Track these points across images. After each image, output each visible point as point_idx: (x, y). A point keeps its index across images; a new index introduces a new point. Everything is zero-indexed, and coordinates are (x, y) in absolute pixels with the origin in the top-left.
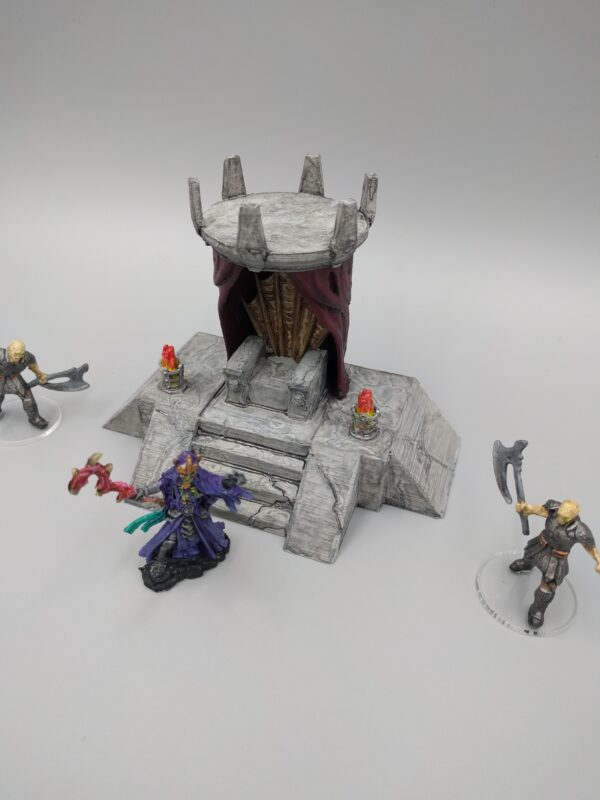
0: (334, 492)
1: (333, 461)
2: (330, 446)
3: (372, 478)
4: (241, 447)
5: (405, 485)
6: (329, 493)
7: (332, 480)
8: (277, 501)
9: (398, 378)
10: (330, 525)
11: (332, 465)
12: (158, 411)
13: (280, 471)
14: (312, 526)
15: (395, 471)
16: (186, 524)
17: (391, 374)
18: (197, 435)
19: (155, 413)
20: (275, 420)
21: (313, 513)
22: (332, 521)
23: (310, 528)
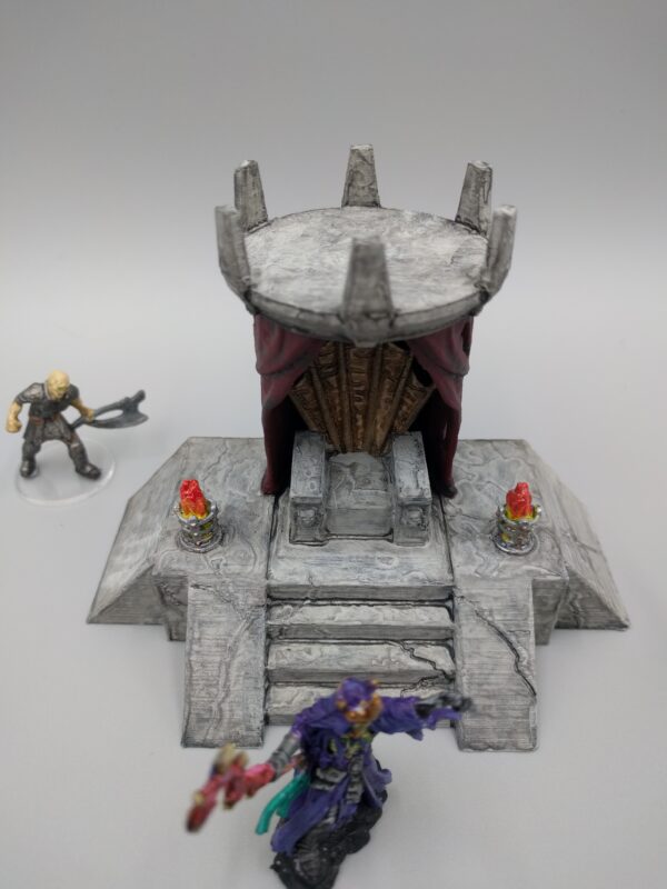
0: (510, 644)
1: (496, 599)
2: (484, 578)
4: (344, 610)
6: (504, 648)
7: (502, 628)
8: (423, 680)
9: (503, 445)
10: (518, 694)
11: (496, 605)
12: (197, 586)
13: (415, 632)
14: (493, 702)
17: (491, 441)
18: (269, 608)
19: (191, 591)
20: (379, 554)
21: (488, 684)
22: (520, 688)
23: (490, 706)
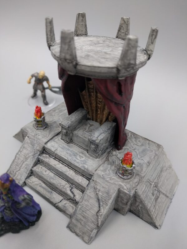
0: (99, 204)
1: (103, 187)
2: (103, 178)
3: (123, 200)
4: (61, 165)
5: (141, 207)
6: (97, 205)
7: (100, 198)
8: (70, 199)
9: (153, 144)
10: (93, 222)
11: (102, 189)
12: (28, 137)
13: (76, 183)
15: (137, 199)
16: (6, 210)
17: (149, 140)
18: (43, 153)
19: (27, 137)
20: (81, 155)
21: (86, 213)
22: (94, 221)
23: (83, 220)
